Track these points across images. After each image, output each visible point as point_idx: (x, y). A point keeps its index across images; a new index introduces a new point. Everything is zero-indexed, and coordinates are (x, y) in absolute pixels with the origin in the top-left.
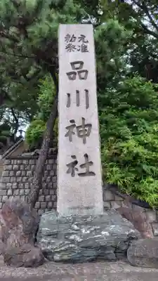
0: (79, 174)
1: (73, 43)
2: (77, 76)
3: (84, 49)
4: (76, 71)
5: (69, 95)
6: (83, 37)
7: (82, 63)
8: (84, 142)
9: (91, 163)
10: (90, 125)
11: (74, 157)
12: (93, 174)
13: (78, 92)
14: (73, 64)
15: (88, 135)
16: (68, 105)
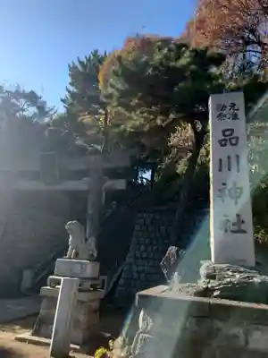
0: (233, 232)
1: (224, 112)
2: (228, 143)
3: (235, 117)
4: (228, 138)
5: (221, 160)
6: (233, 105)
7: (232, 130)
8: (236, 203)
9: (243, 222)
10: (241, 189)
11: (225, 216)
12: (244, 232)
13: (229, 158)
14: (224, 132)
15: (239, 197)
16: (220, 170)
